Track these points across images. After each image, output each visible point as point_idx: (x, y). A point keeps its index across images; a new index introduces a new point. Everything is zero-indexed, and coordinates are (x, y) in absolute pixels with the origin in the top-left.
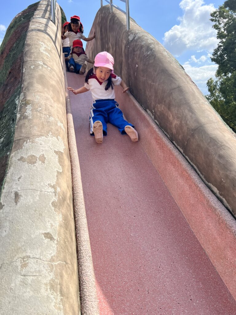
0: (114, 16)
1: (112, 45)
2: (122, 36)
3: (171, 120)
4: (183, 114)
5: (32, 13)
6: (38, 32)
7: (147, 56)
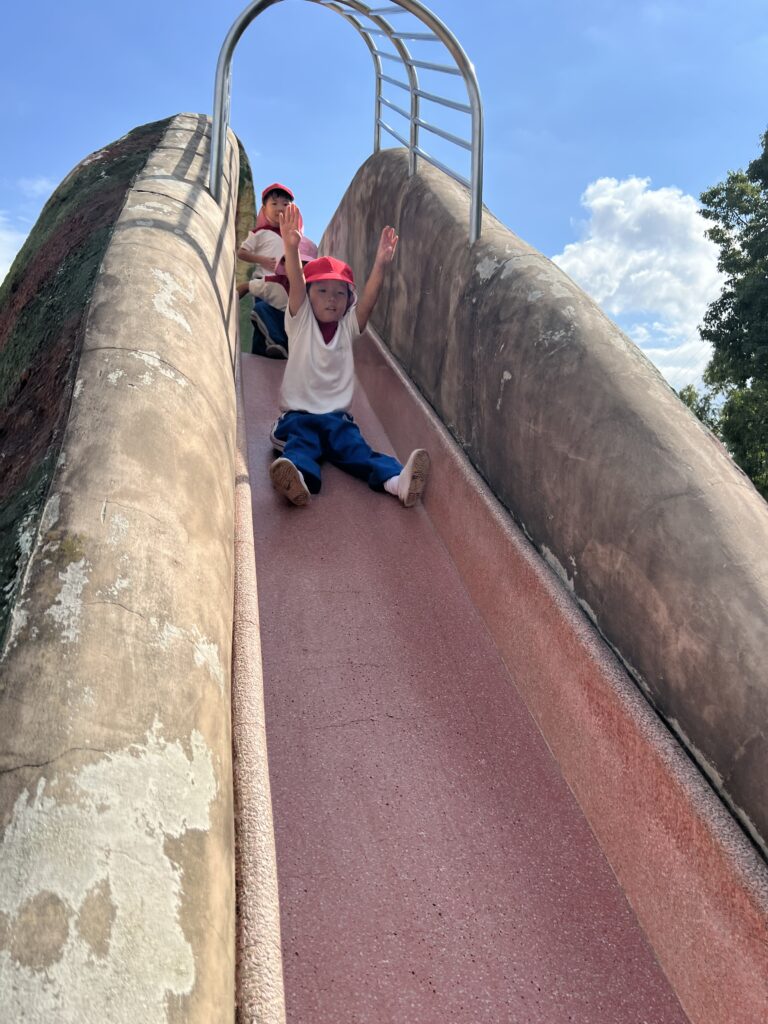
0: (420, 188)
1: (407, 284)
2: (449, 257)
3: (662, 627)
4: (723, 619)
5: (142, 156)
6: (153, 230)
7: (553, 346)
